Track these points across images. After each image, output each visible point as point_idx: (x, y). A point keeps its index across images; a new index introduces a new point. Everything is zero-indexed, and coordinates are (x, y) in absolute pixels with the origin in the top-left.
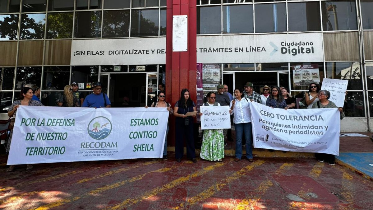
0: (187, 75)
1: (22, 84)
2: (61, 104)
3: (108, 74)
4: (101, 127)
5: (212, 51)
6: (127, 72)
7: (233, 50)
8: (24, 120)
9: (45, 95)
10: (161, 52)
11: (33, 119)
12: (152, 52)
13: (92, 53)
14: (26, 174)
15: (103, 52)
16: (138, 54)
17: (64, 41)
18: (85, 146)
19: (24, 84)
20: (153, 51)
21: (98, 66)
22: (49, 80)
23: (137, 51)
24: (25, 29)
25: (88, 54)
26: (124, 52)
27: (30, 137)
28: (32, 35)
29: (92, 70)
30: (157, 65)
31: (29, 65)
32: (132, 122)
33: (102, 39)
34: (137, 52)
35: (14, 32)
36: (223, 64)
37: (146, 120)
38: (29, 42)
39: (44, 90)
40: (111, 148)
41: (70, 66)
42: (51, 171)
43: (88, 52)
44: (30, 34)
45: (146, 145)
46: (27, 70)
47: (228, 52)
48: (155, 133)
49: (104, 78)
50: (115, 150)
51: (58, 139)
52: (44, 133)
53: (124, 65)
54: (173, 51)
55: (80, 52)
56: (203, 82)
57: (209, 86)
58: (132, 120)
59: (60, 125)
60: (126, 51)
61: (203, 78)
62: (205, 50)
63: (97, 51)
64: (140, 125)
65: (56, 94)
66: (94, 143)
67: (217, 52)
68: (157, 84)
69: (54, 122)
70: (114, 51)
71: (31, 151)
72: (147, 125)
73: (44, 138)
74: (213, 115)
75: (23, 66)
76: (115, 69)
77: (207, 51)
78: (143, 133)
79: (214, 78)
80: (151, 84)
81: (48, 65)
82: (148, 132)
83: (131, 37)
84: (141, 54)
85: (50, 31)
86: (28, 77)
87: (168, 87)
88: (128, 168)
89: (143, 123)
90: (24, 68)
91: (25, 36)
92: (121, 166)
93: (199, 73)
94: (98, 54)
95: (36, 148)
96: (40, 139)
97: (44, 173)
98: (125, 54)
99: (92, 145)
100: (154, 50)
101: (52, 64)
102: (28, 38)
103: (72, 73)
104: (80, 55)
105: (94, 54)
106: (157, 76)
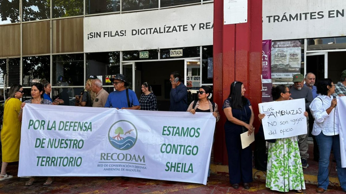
0: (246, 60)
1: (29, 79)
2: (84, 103)
3: (132, 63)
4: (125, 134)
5: (288, 19)
6: (158, 59)
7: (326, 14)
8: (31, 122)
9: (55, 92)
10: (205, 27)
11: (42, 121)
12: (192, 28)
13: (110, 34)
14: (43, 190)
15: (124, 32)
16: (172, 32)
17: (74, 19)
18: (105, 157)
19: (31, 78)
20: (193, 26)
21: (118, 52)
22: (60, 73)
23: (170, 27)
24: (27, 7)
25: (105, 36)
26: (152, 31)
27: (40, 143)
28: (36, 15)
29: (111, 58)
30: (199, 47)
31: (36, 54)
32: (164, 130)
33: (122, 13)
34: (171, 30)
35: (16, 13)
36: (307, 39)
37: (183, 128)
38: (33, 23)
39: (54, 86)
40: (137, 162)
41: (83, 54)
42: (69, 188)
43: (106, 33)
44: (33, 13)
45: (183, 164)
46: (33, 62)
47: (316, 18)
48: (195, 149)
49: (127, 69)
50: (143, 166)
51: (73, 148)
52: (56, 139)
53: (153, 50)
54: (225, 24)
55: (95, 33)
56: (272, 69)
57: (283, 75)
58: (164, 127)
59: (74, 130)
60: (156, 29)
61: (273, 63)
62: (276, 19)
63: (117, 32)
64: (175, 135)
65: (69, 91)
66: (117, 154)
67: (297, 20)
68: (199, 75)
69: (66, 126)
70: (139, 30)
71: (43, 161)
72: (184, 136)
73: (56, 145)
74: (282, 115)
75: (28, 56)
76: (141, 55)
77: (280, 20)
78: (179, 147)
79: (291, 63)
80: (190, 75)
81: (57, 53)
82: (185, 146)
83: (161, 7)
84: (177, 31)
85: (56, 7)
86: (35, 70)
87: (217, 79)
88: (164, 191)
89: (179, 133)
90: (30, 58)
91: (28, 16)
92: (155, 188)
93: (266, 56)
94: (118, 34)
95: (48, 157)
96: (51, 147)
97: (62, 190)
98: (153, 33)
99: (115, 157)
100: (195, 24)
101: (62, 52)
102: (32, 19)
103: (86, 62)
104: (95, 37)
105: (113, 36)
106: (199, 63)
